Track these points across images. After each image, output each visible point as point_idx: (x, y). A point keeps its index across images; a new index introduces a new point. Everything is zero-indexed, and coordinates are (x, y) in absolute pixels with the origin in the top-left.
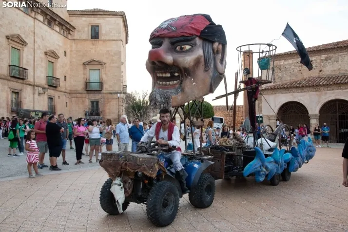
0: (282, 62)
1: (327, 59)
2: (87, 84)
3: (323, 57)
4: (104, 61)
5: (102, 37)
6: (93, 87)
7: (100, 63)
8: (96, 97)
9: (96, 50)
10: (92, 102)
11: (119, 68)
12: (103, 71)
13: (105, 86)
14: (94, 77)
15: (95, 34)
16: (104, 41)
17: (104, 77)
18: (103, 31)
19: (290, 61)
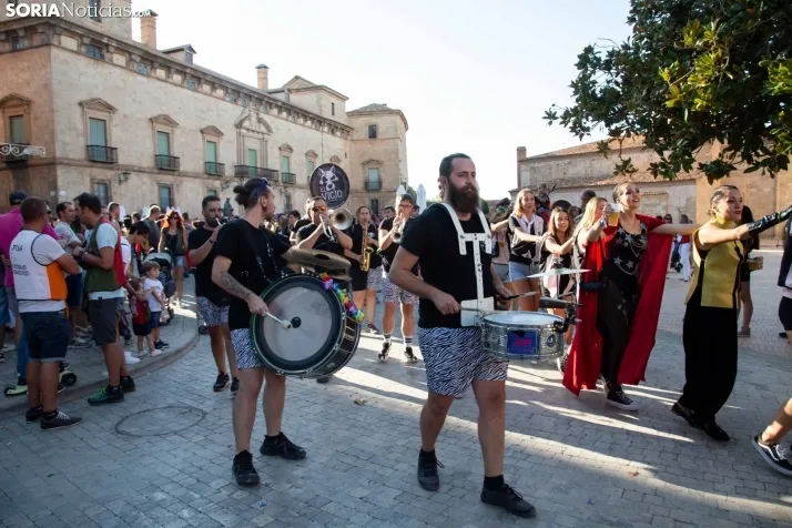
0: (536, 165)
1: (569, 163)
2: (367, 184)
3: (567, 161)
4: (383, 159)
5: (379, 136)
6: (372, 186)
7: (378, 162)
8: (375, 195)
9: (375, 150)
10: (372, 201)
11: (397, 166)
12: (381, 169)
13: (384, 185)
14: (373, 177)
15: (373, 134)
16: (383, 140)
17: (382, 175)
18: (380, 130)
19: (542, 164)
